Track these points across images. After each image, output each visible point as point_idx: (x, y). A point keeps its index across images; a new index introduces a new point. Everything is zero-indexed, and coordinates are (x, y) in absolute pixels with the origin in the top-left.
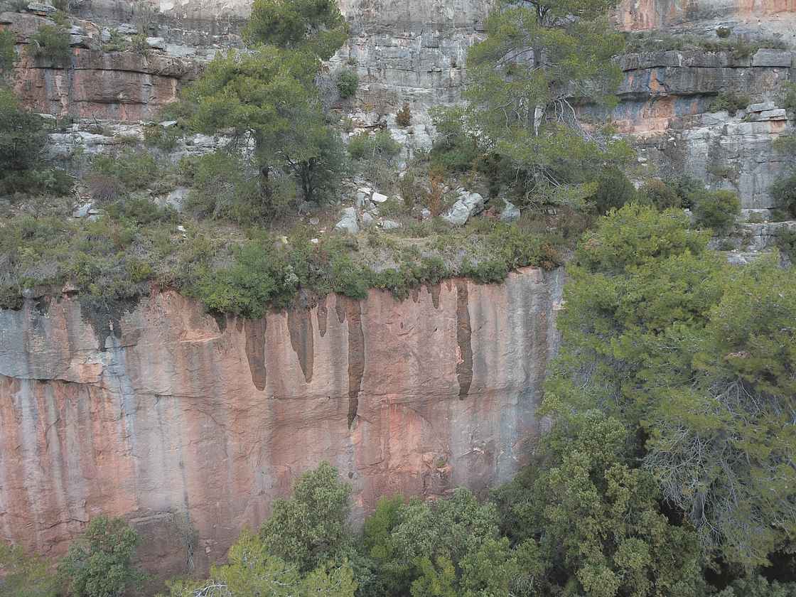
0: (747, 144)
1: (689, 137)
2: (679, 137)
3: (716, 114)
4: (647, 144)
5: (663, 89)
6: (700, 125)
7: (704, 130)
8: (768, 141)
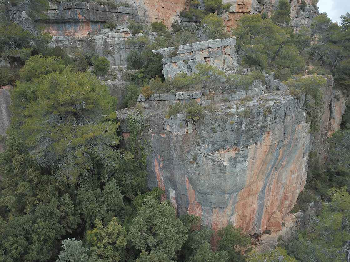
0: (116, 41)
1: (96, 38)
2: (92, 38)
3: (105, 30)
4: (80, 40)
5: (84, 18)
6: (100, 34)
7: (101, 35)
8: (123, 41)
